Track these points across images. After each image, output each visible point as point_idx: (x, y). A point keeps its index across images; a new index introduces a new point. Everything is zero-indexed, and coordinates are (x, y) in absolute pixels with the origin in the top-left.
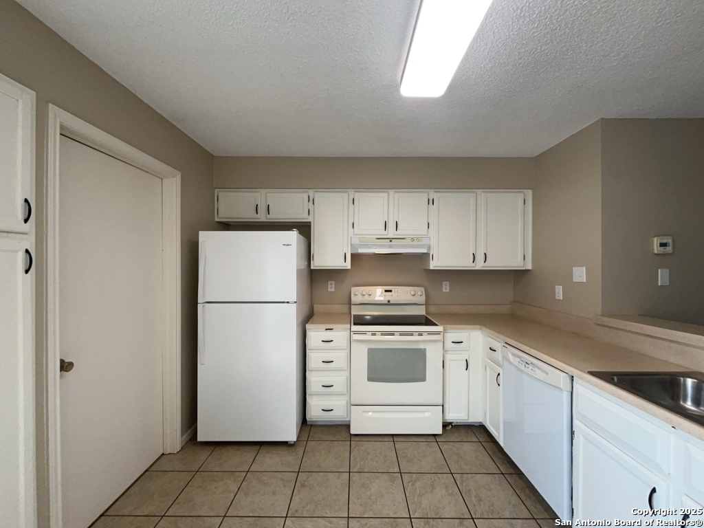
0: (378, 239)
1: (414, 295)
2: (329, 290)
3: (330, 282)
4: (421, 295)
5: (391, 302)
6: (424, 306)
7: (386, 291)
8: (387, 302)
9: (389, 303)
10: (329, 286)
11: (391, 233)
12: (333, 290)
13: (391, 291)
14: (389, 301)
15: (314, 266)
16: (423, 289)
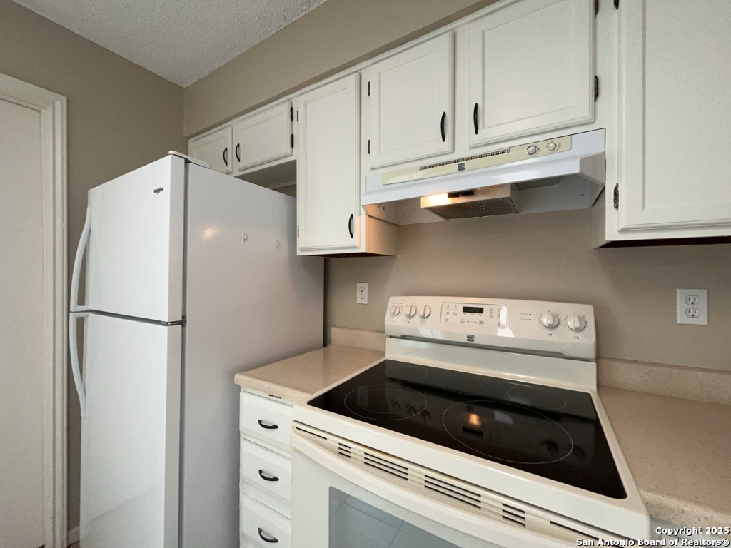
0: (425, 168)
1: (551, 327)
2: (359, 301)
3: (359, 285)
4: (577, 330)
5: (476, 341)
6: (593, 365)
7: (466, 310)
8: (464, 340)
9: (470, 344)
10: (359, 293)
11: (465, 142)
12: (365, 301)
13: (480, 310)
14: (470, 337)
15: (302, 250)
16: (588, 312)
